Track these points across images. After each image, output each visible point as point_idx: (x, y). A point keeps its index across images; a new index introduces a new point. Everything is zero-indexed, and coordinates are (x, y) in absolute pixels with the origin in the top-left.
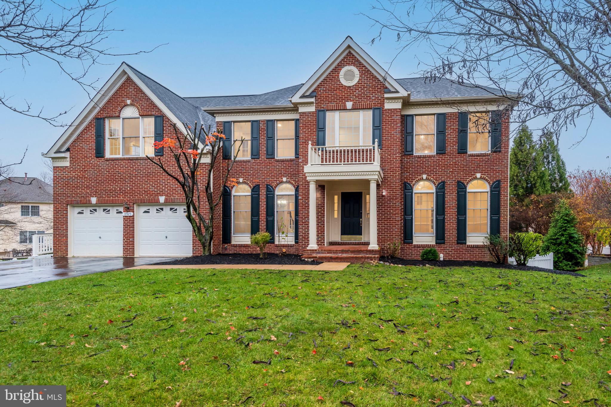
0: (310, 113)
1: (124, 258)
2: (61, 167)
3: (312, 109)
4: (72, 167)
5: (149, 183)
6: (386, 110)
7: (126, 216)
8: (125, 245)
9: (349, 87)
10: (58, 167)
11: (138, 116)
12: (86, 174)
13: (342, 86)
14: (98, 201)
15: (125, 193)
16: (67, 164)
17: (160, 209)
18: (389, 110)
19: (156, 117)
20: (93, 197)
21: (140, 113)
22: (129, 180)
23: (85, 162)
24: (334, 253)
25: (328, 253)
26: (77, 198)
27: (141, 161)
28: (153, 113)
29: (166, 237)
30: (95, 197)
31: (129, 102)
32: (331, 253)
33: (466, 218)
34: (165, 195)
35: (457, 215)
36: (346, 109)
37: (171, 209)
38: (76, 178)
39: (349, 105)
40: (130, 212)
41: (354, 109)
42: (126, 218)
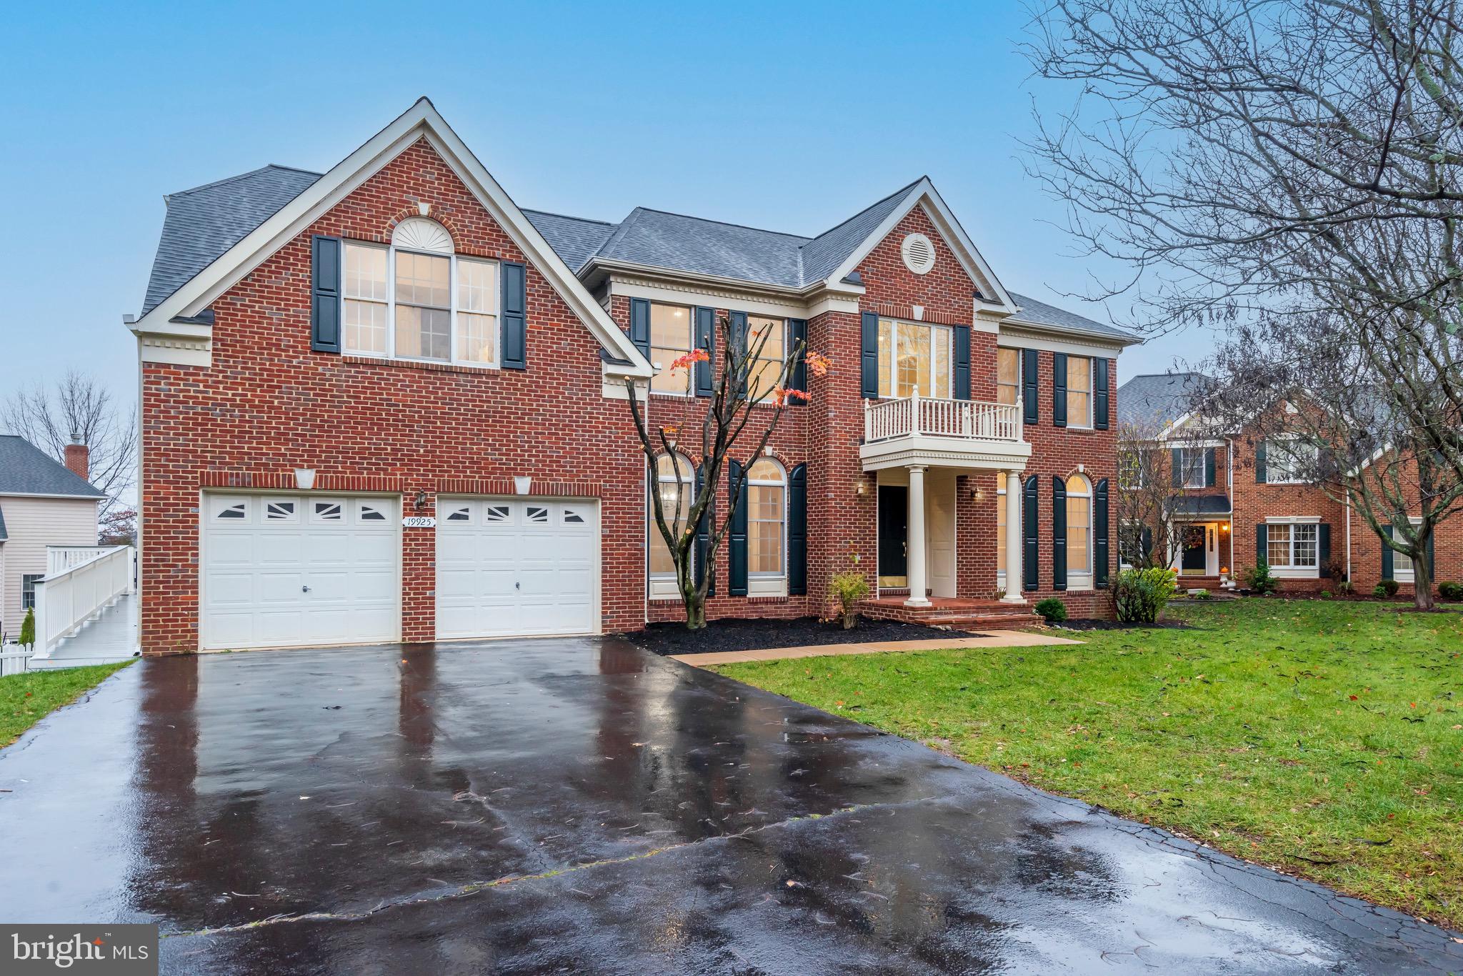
0: (848, 315)
1: (404, 646)
2: (176, 366)
3: (853, 308)
4: (221, 372)
5: (483, 440)
6: (976, 332)
7: (411, 529)
8: (411, 608)
9: (918, 276)
10: (168, 366)
11: (450, 250)
12: (277, 398)
13: (905, 270)
14: (319, 480)
15: (410, 462)
16: (203, 358)
17: (500, 509)
18: (981, 333)
19: (506, 266)
20: (302, 467)
21: (456, 245)
22: (423, 427)
23: (272, 360)
24: (964, 613)
25: (955, 613)
26: (241, 469)
27: (461, 378)
28: (498, 253)
29: (518, 586)
30: (309, 467)
31: (424, 209)
32: (960, 613)
33: (1065, 542)
34: (529, 475)
35: (1054, 538)
36: (913, 320)
37: (531, 511)
38: (238, 406)
39: (918, 312)
40: (426, 515)
41: (926, 321)
42: (410, 535)
